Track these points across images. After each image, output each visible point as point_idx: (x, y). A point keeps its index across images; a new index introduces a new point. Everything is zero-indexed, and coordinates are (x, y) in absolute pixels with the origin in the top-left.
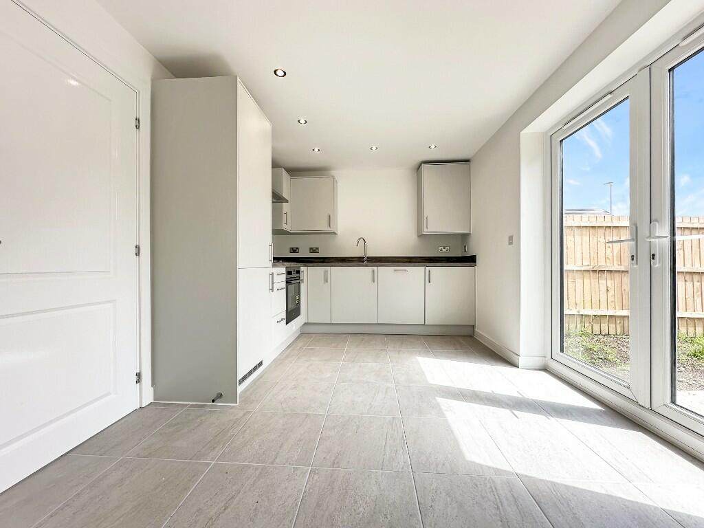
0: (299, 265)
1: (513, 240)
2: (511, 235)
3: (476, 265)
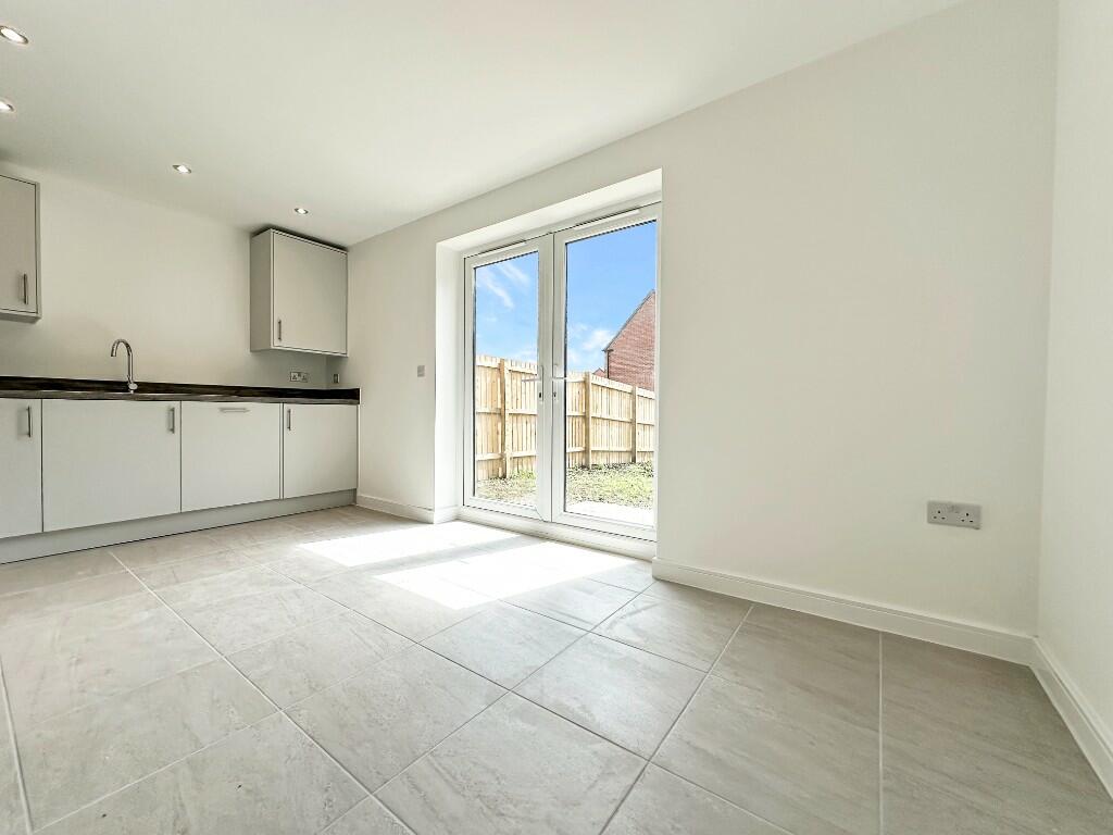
1: (425, 371)
2: (422, 364)
3: (359, 403)
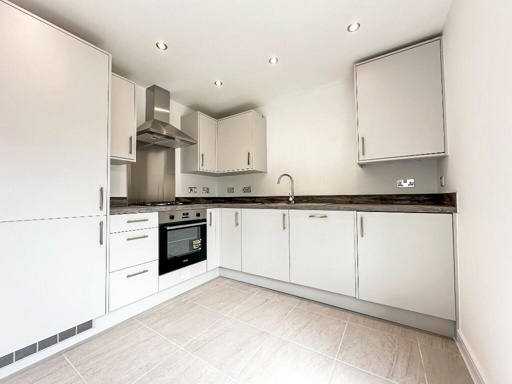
3: (456, 211)
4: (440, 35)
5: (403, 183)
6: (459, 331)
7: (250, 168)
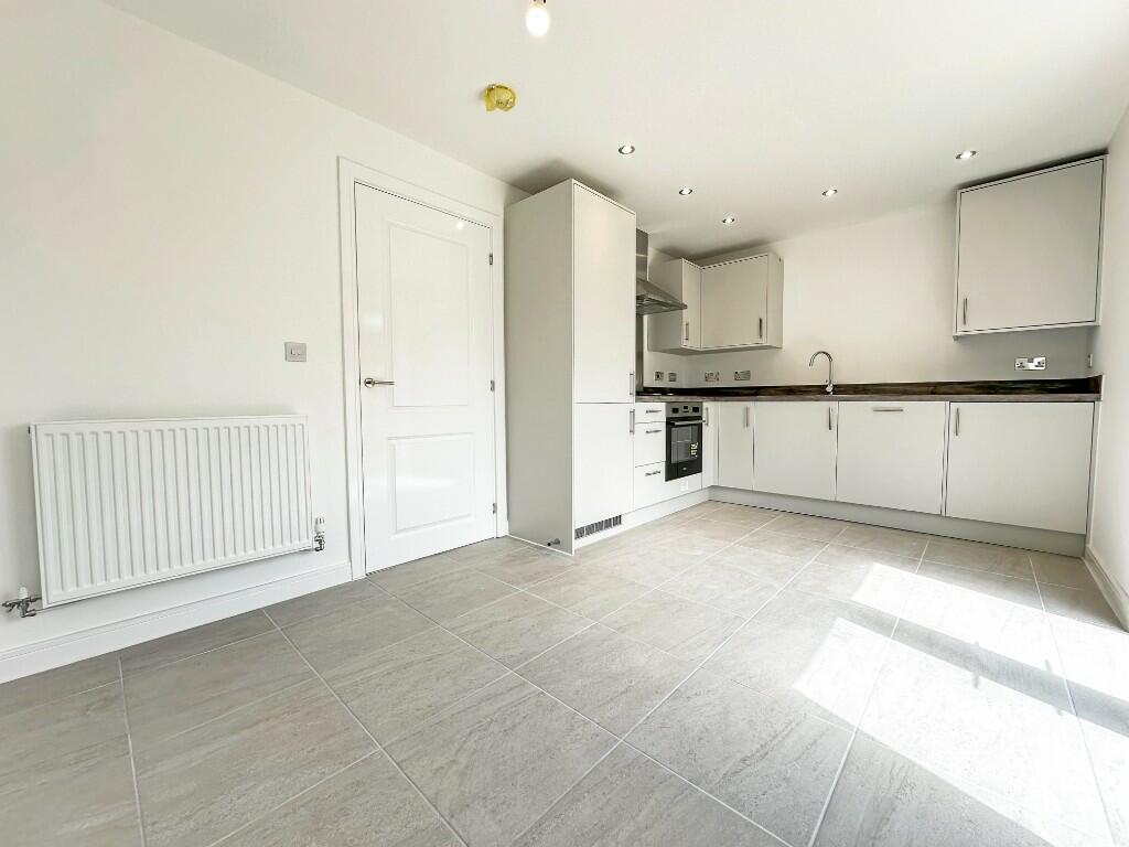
0: (699, 399)
3: (1099, 399)
4: (1103, 152)
5: (1026, 363)
6: (1090, 546)
7: (764, 342)
